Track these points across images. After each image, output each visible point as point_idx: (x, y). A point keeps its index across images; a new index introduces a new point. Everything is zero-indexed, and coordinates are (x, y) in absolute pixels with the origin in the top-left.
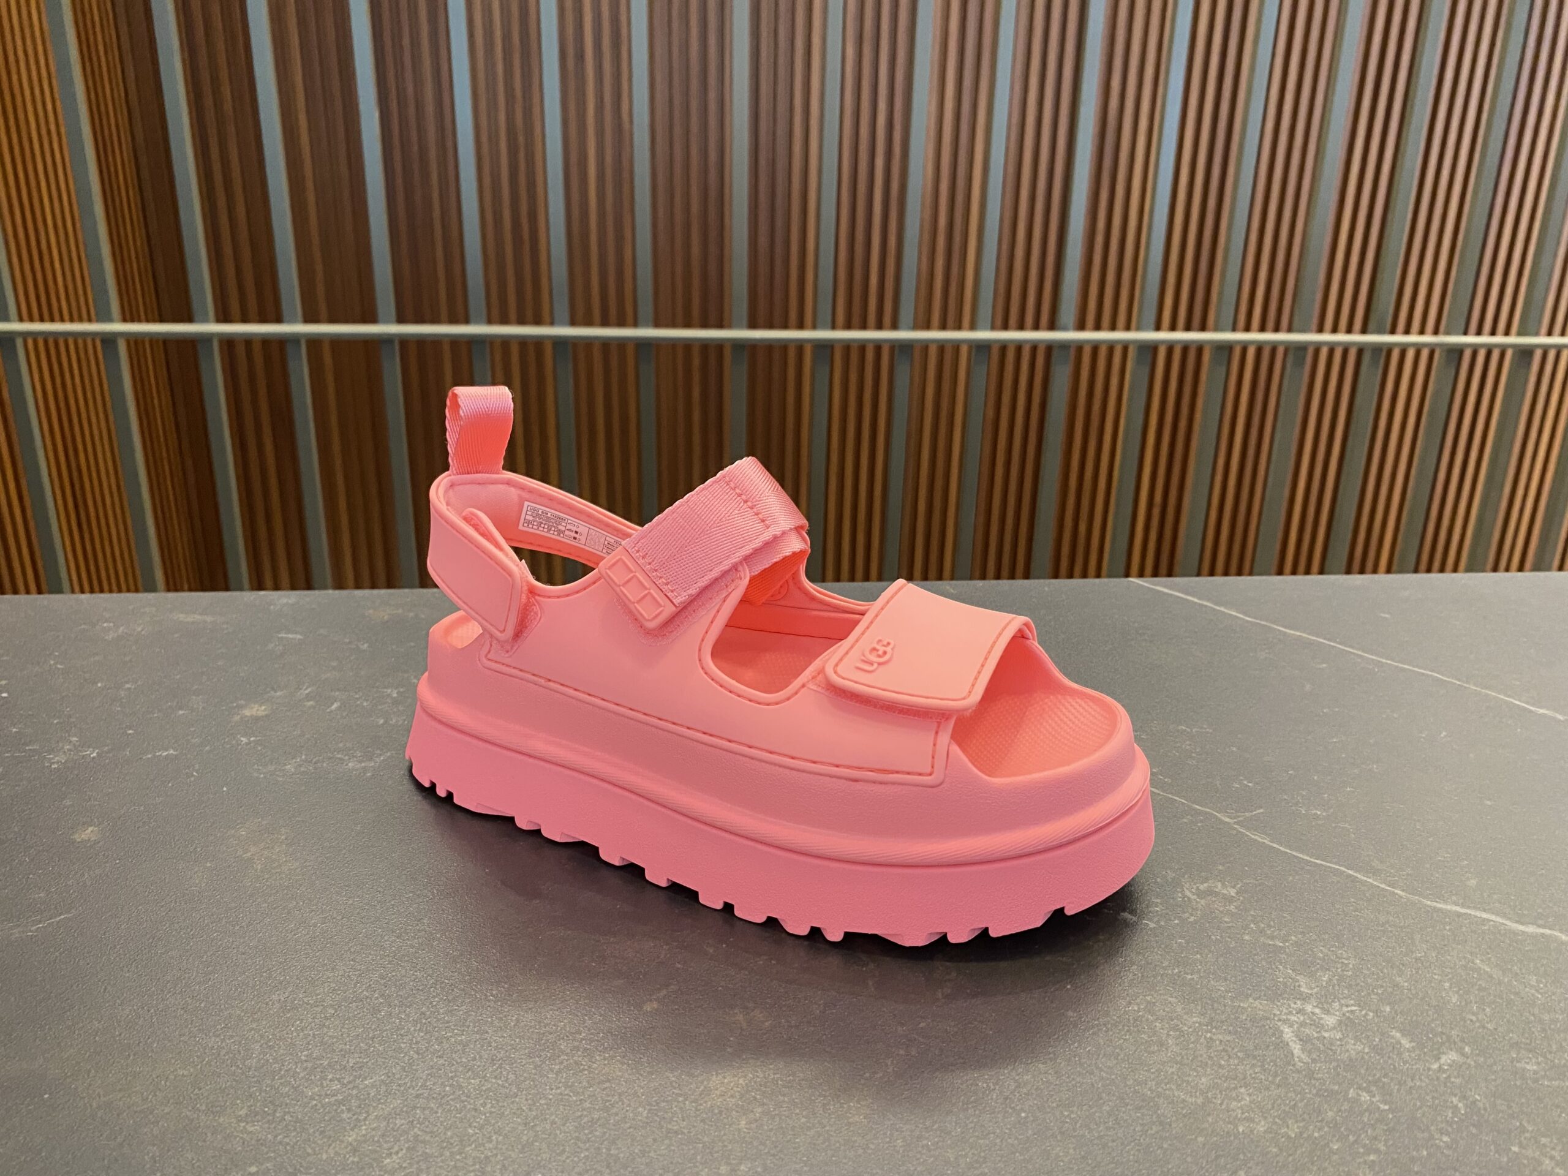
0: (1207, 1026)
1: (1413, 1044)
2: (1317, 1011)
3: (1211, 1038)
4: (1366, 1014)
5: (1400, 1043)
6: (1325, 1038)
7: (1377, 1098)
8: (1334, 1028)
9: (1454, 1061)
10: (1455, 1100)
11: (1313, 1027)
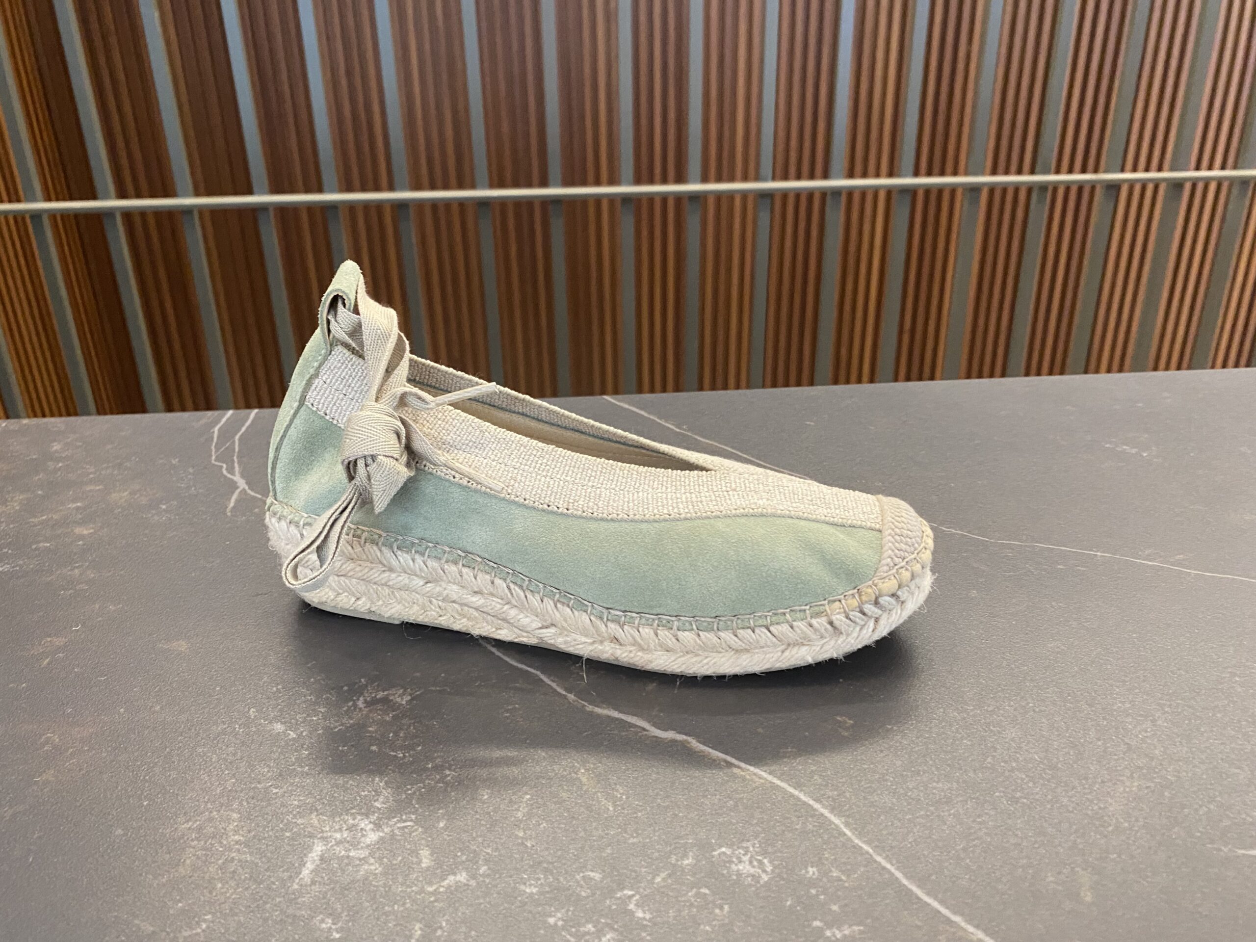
0: (241, 845)
1: (433, 863)
2: (371, 826)
3: (233, 858)
4: (416, 830)
5: (420, 862)
6: (348, 857)
7: (340, 924)
8: (368, 846)
9: (460, 881)
10: (418, 926)
11: (347, 845)
